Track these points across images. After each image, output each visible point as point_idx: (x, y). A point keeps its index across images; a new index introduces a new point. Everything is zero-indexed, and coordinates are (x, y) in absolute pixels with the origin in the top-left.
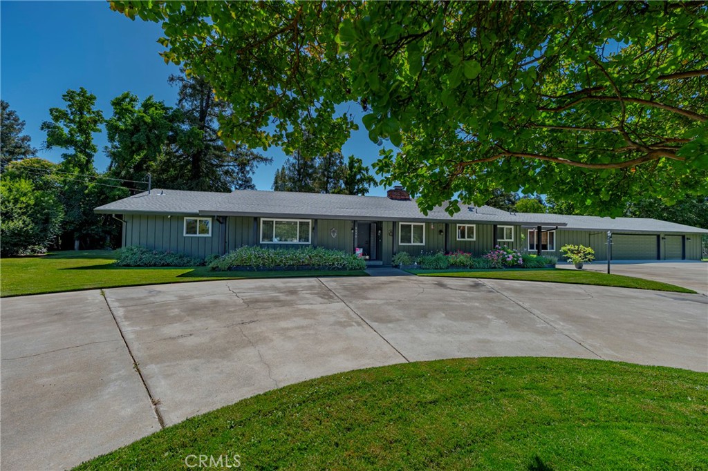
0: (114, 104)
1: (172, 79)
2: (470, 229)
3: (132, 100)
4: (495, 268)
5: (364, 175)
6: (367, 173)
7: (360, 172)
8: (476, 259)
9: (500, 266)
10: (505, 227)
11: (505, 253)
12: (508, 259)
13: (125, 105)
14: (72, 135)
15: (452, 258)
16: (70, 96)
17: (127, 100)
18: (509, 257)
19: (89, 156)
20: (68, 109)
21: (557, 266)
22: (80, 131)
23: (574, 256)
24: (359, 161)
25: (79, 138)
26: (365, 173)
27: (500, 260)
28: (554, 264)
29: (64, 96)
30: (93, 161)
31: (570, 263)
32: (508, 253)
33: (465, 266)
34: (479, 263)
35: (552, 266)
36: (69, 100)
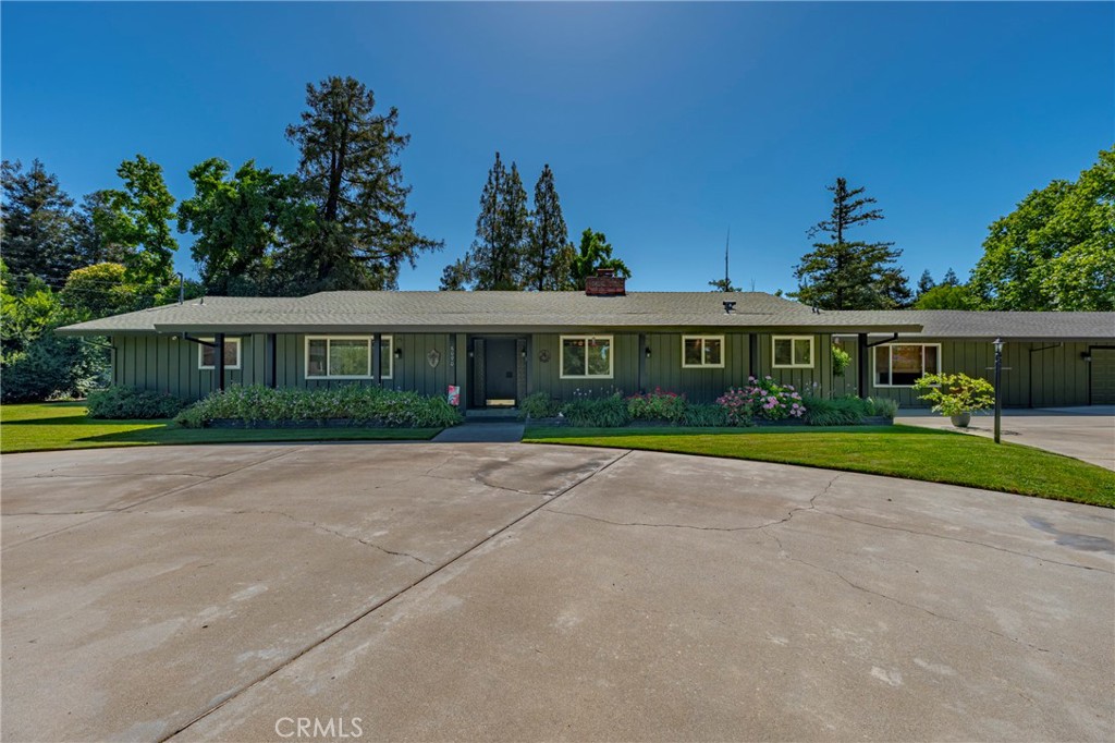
0: (193, 176)
1: (291, 132)
2: (714, 345)
3: (219, 168)
4: (735, 425)
5: (603, 260)
6: (608, 255)
7: (597, 255)
8: (691, 406)
9: (748, 421)
10: (794, 338)
11: (764, 393)
12: (766, 406)
13: (208, 177)
14: (141, 227)
15: (635, 404)
16: (126, 170)
17: (212, 169)
18: (768, 402)
19: (166, 257)
20: (127, 190)
21: (897, 420)
22: (150, 221)
23: (948, 399)
24: (601, 238)
25: (152, 230)
26: (604, 255)
27: (747, 408)
28: (890, 418)
29: (119, 171)
30: (172, 262)
31: (937, 414)
32: (771, 393)
33: (666, 421)
34: (696, 413)
35: (884, 421)
36: (128, 177)
